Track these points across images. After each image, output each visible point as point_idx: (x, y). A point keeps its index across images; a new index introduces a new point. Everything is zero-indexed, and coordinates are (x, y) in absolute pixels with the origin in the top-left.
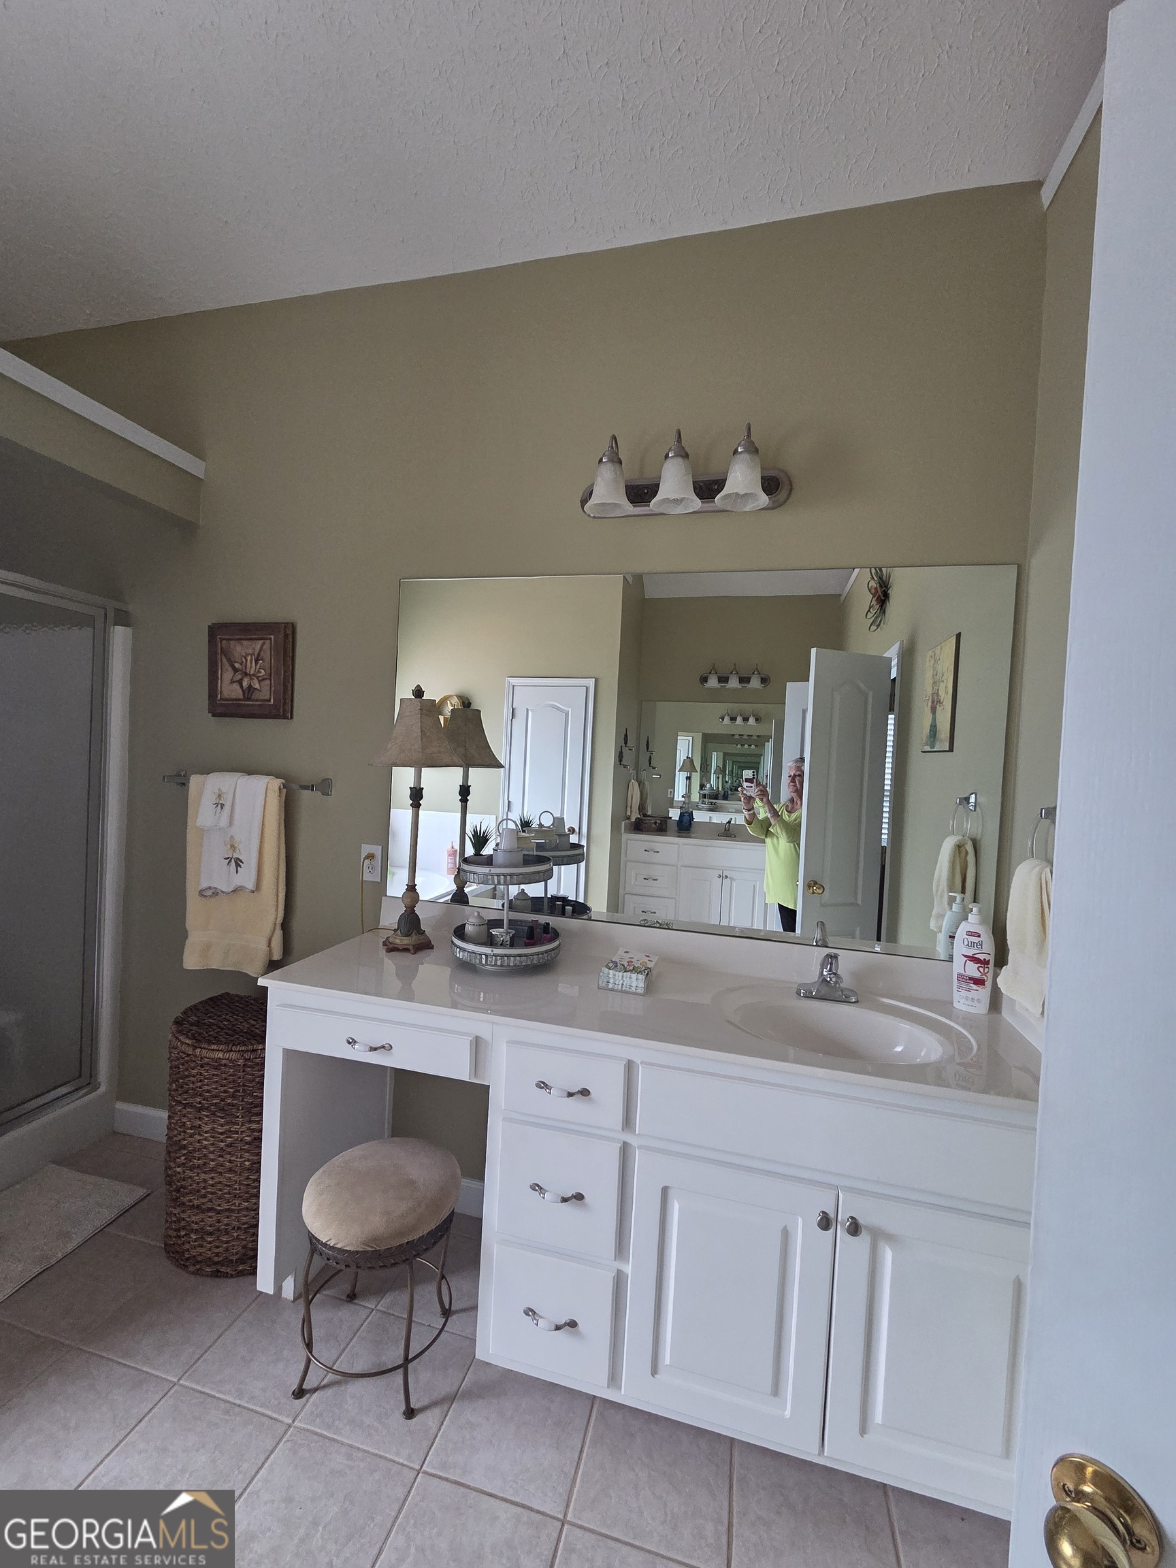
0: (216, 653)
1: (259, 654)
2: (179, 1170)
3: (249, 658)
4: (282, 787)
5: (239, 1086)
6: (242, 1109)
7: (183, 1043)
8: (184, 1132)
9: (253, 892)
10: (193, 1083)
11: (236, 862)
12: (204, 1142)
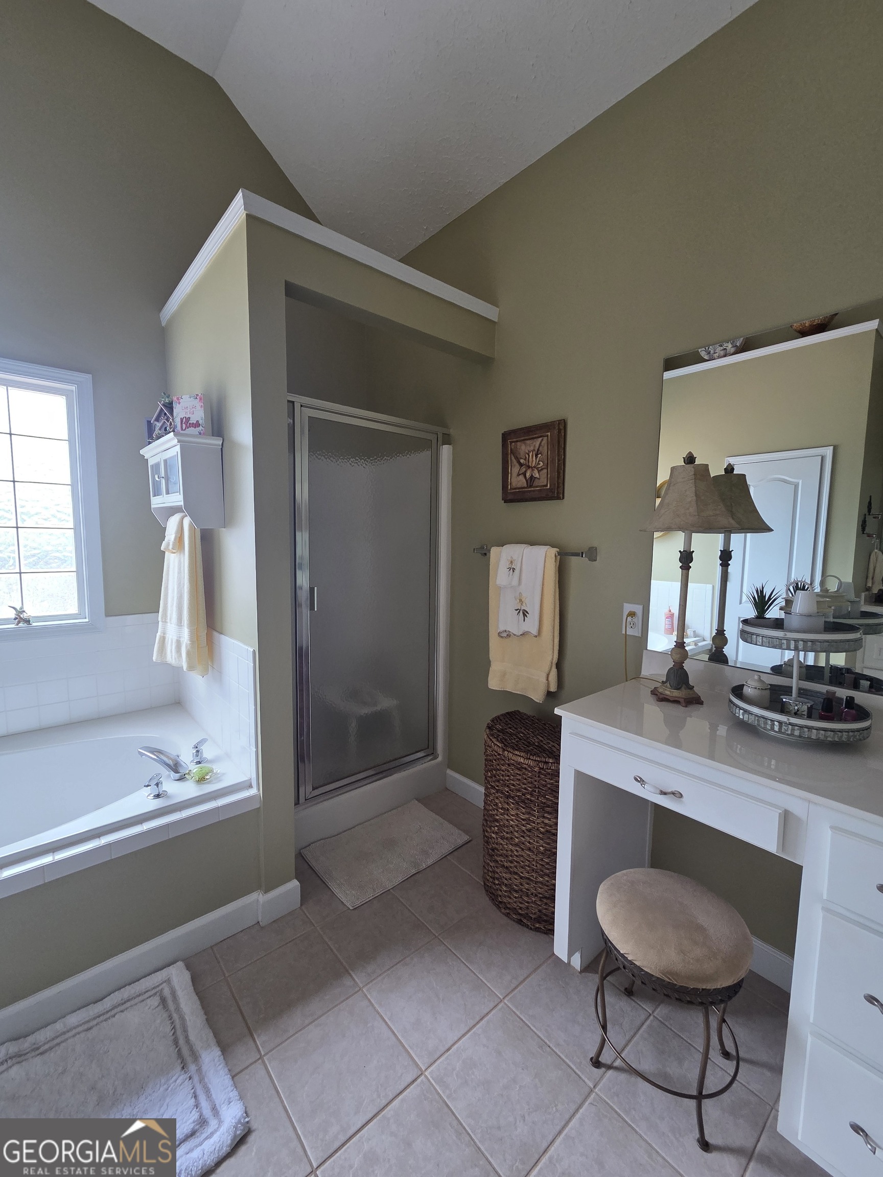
0: (507, 454)
1: (538, 450)
2: (493, 835)
3: (531, 454)
4: (557, 555)
5: (535, 787)
6: (538, 806)
7: (495, 744)
8: (497, 810)
9: (536, 637)
10: (503, 776)
11: (523, 613)
12: (511, 822)
